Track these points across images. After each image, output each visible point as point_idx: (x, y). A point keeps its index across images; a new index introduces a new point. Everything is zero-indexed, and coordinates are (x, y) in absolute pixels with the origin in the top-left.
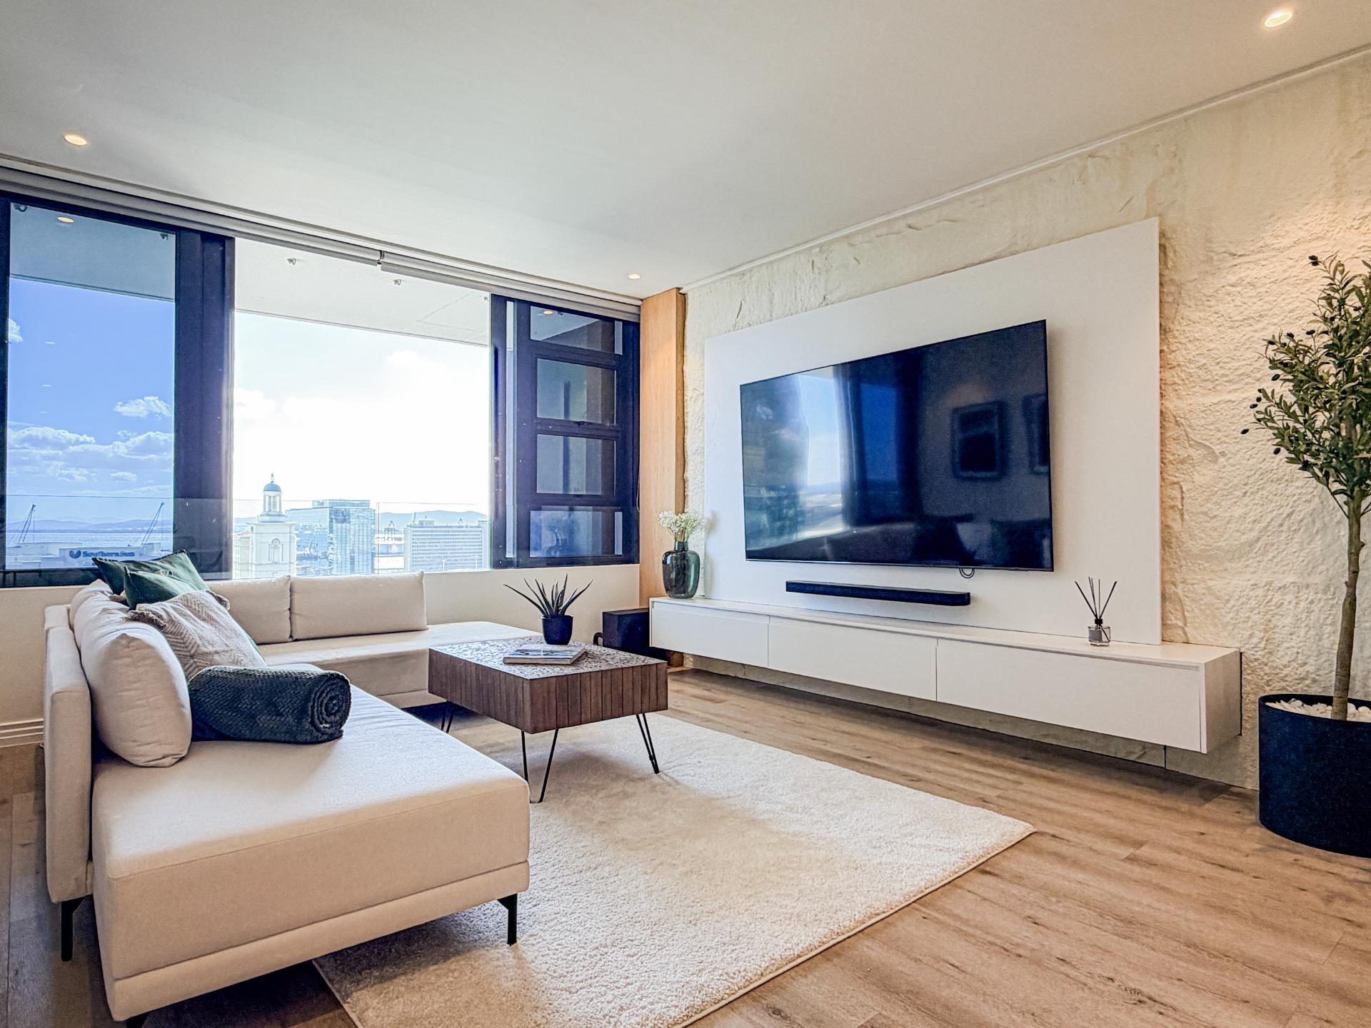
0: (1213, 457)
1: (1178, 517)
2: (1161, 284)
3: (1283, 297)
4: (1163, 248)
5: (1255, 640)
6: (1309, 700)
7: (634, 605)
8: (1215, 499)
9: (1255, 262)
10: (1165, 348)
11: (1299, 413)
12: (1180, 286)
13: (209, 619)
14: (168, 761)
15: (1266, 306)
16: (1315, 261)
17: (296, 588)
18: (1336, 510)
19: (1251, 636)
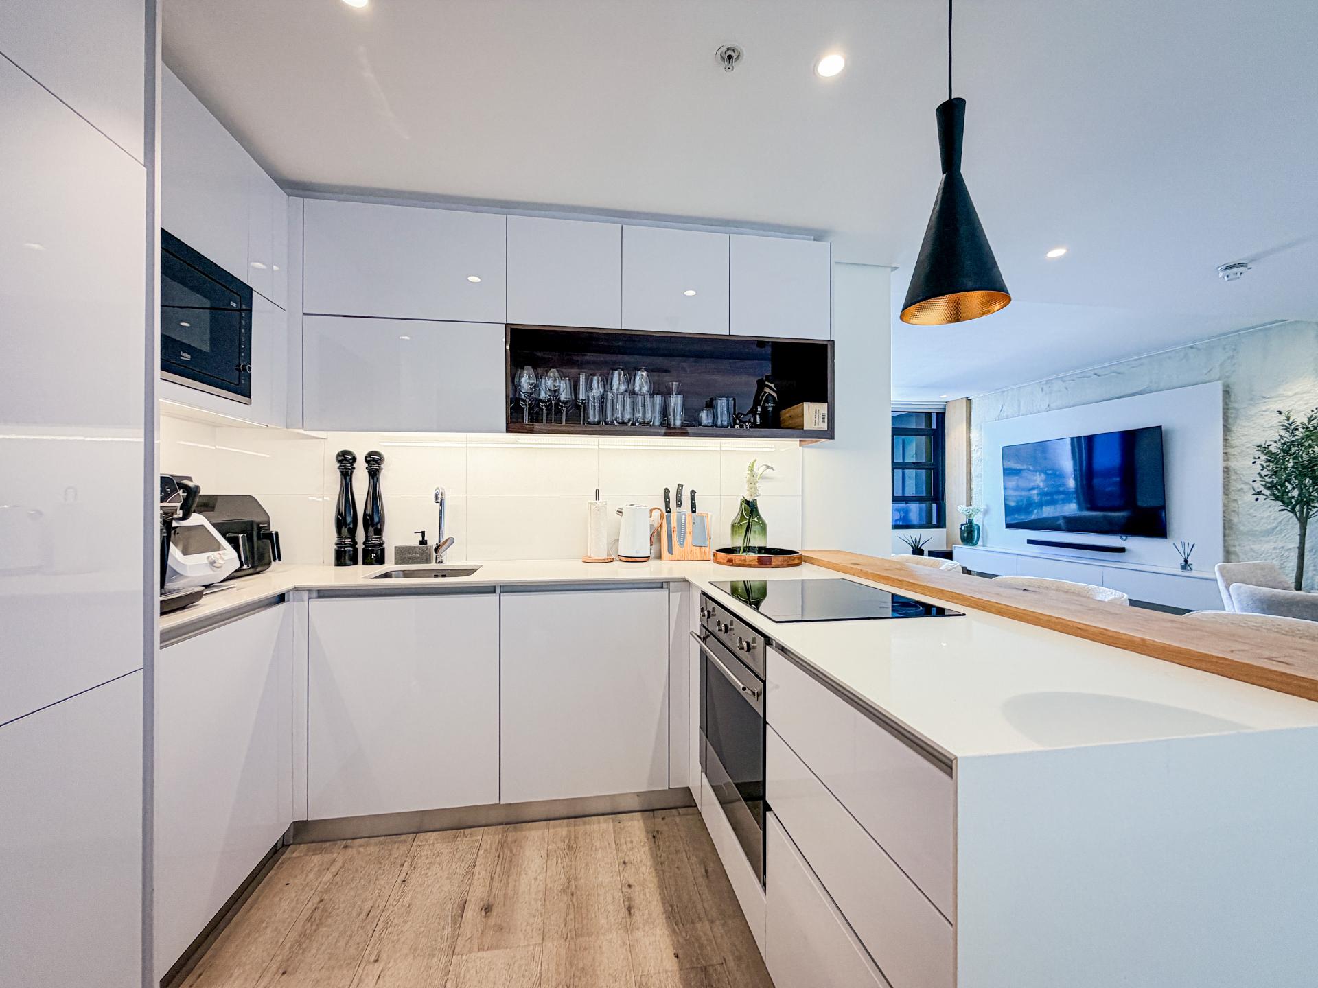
1: (1236, 516)
7: (943, 548)
8: (1254, 508)
9: (1275, 401)
10: (1226, 438)
16: (1280, 413)
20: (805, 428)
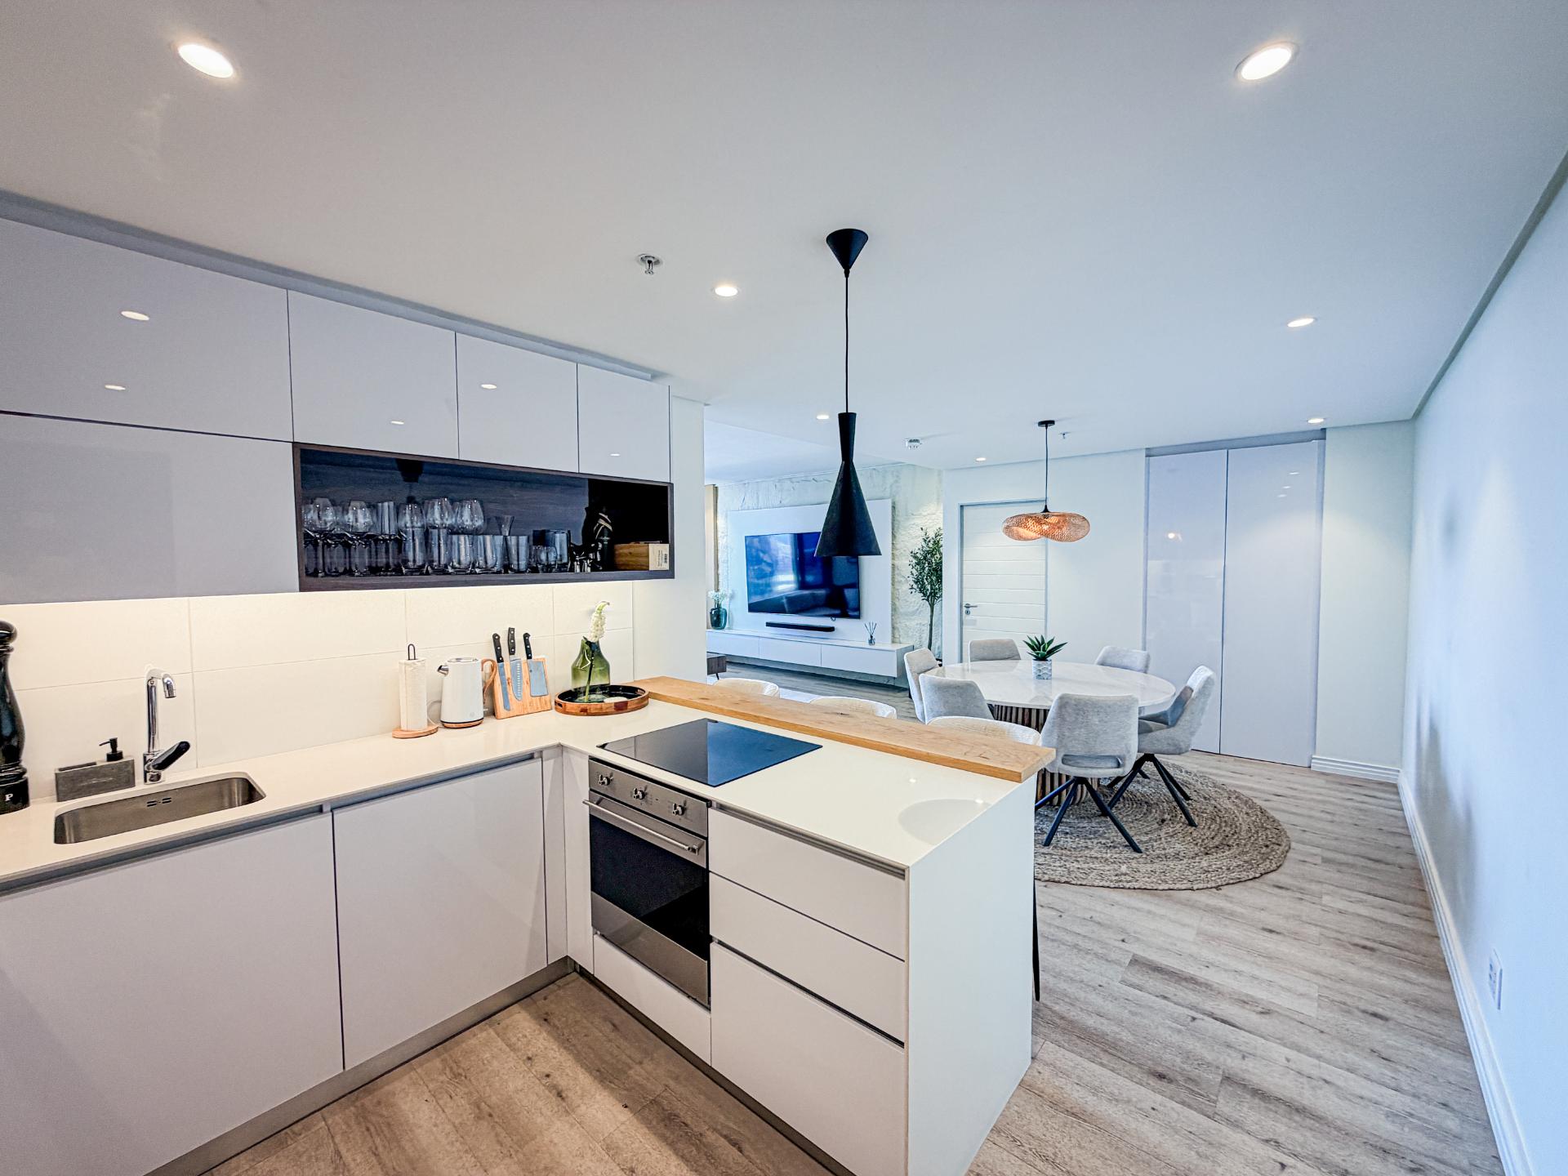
4: (894, 508)
20: (651, 568)
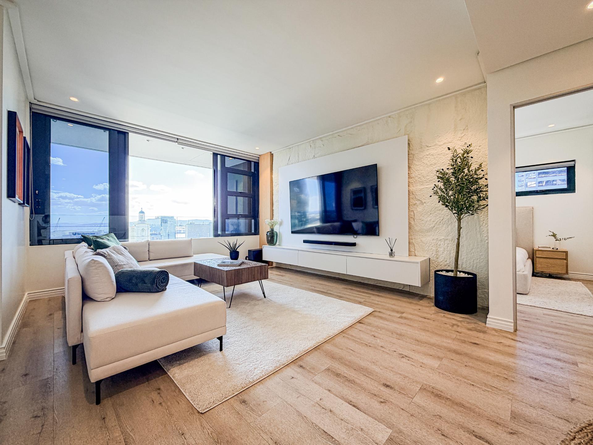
0: (422, 203)
1: (413, 220)
2: (408, 154)
3: (441, 159)
4: (409, 144)
5: (433, 255)
6: (448, 271)
7: (257, 248)
8: (423, 215)
9: (433, 149)
10: (409, 172)
11: (445, 191)
12: (414, 155)
13: (122, 254)
14: (108, 299)
15: (437, 161)
16: (449, 149)
17: (150, 244)
18: (454, 218)
19: (432, 254)
